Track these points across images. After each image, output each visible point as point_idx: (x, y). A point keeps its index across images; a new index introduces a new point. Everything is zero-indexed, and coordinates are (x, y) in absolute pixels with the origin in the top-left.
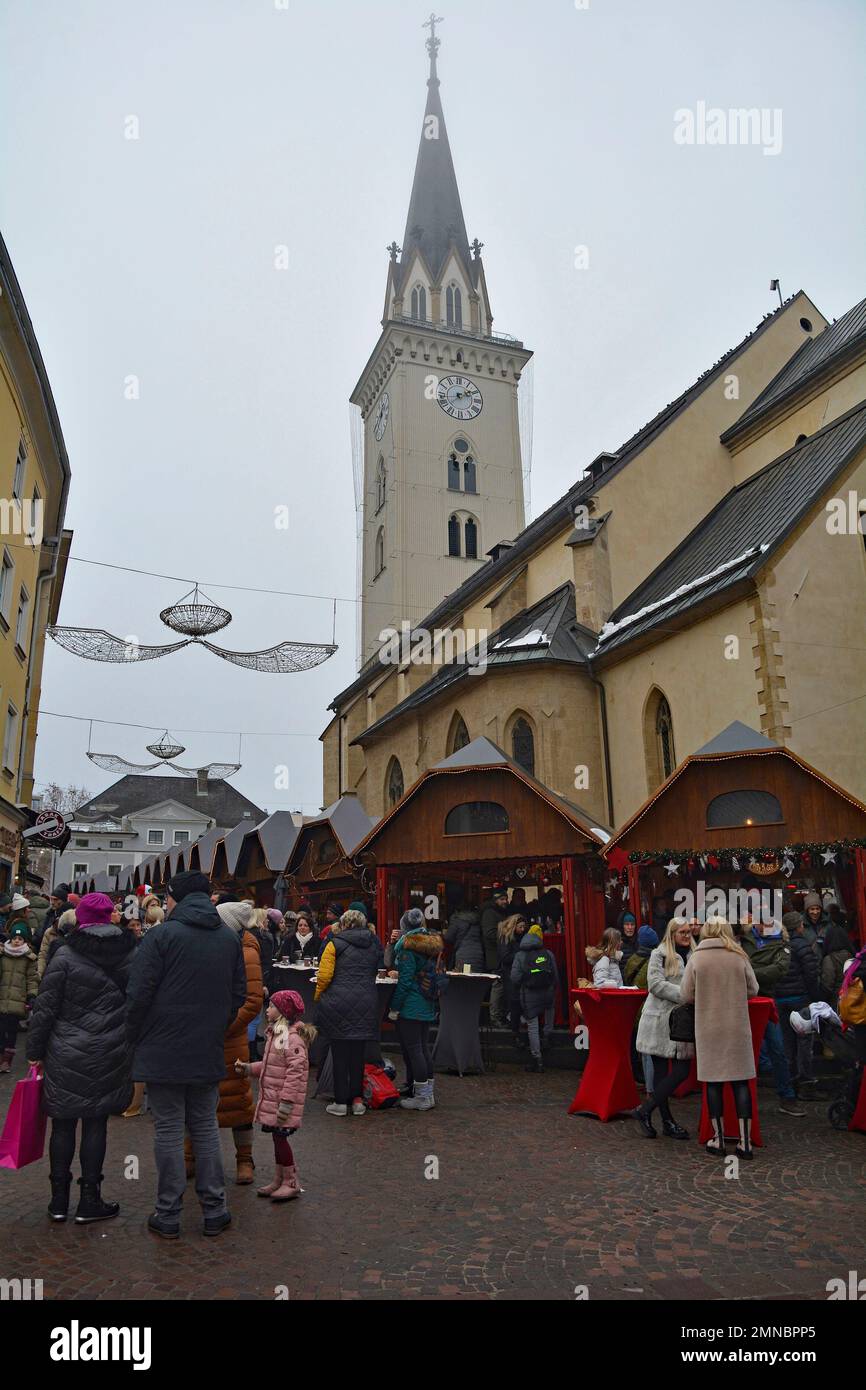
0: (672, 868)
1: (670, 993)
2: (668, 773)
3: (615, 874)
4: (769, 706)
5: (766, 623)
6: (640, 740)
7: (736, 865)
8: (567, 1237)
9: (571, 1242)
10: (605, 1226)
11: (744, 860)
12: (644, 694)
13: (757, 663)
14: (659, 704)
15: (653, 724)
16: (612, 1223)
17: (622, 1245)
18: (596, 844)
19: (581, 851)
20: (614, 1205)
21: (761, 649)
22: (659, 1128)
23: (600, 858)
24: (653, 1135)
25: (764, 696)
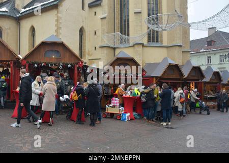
0: (36, 65)
1: (36, 92)
2: (33, 47)
3: (23, 66)
4: (57, 33)
5: (59, 15)
6: (27, 37)
7: (50, 66)
8: (15, 143)
9: (16, 145)
10: (23, 141)
11: (52, 65)
12: (29, 27)
13: (56, 23)
14: (33, 30)
15: (31, 34)
16: (24, 140)
17: (27, 145)
18: (19, 59)
19: (15, 60)
20: (24, 136)
21: (57, 21)
22: (32, 120)
23: (19, 62)
24: (30, 122)
25: (56, 31)
